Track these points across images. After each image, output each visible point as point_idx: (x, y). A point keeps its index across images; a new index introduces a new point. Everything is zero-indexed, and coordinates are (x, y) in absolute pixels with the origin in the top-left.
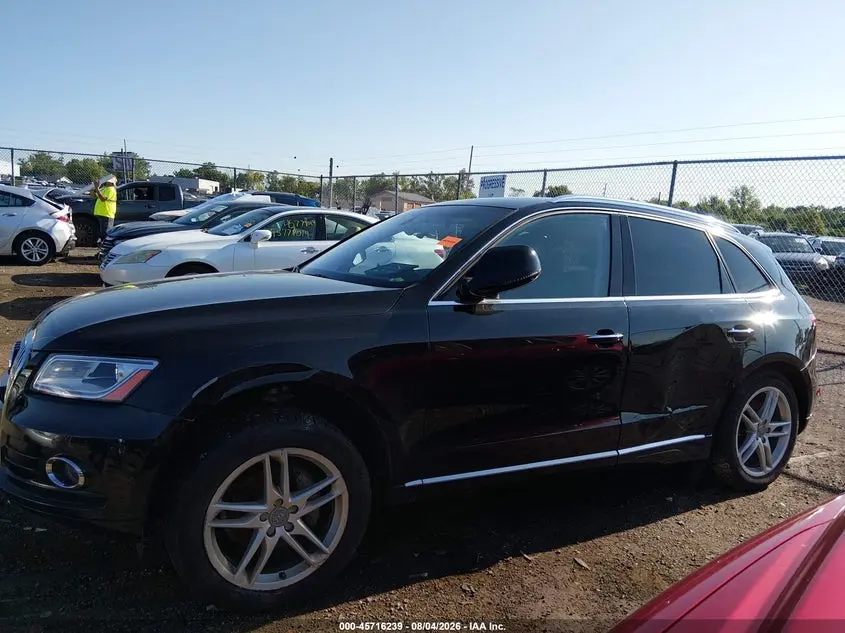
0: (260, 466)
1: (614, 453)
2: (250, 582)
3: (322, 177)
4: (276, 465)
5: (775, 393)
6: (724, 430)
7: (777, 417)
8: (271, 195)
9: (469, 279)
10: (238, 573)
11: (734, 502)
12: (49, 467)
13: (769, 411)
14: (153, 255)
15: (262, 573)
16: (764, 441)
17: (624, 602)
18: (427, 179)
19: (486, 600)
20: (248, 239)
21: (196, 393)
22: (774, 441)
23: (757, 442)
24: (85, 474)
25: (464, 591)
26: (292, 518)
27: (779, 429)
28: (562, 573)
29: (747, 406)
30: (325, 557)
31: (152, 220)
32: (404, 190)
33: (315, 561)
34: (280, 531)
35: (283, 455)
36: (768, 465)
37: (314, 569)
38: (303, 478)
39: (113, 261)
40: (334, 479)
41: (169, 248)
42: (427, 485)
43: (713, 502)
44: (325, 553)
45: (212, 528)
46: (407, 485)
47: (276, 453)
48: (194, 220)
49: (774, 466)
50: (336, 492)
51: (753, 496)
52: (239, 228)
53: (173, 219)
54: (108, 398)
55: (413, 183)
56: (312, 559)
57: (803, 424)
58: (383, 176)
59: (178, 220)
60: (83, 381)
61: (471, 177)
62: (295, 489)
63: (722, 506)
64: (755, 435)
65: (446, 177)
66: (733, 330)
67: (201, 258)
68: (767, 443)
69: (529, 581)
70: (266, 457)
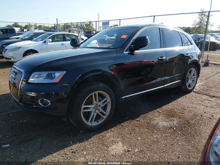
0: (92, 96)
1: (163, 86)
2: (91, 124)
3: (55, 24)
4: (95, 95)
5: (193, 70)
6: (184, 79)
7: (194, 75)
8: (44, 30)
9: (132, 46)
10: (89, 122)
11: (186, 95)
12: (39, 101)
13: (192, 74)
14: (19, 48)
15: (94, 121)
16: (191, 81)
17: (173, 118)
18: (80, 24)
19: (143, 122)
20: (45, 42)
21: (77, 79)
22: (193, 81)
23: (190, 81)
24: (51, 102)
25: (138, 120)
26: (99, 108)
27: (194, 78)
28: (157, 114)
29: (188, 73)
30: (107, 116)
31: (10, 39)
32: (74, 27)
33: (105, 117)
34: (97, 111)
35: (96, 92)
36: (192, 86)
37: (105, 119)
38: (100, 98)
39: (7, 51)
40: (107, 98)
41: (23, 46)
42: (126, 97)
43: (183, 96)
44: (107, 115)
45: (83, 112)
46: (123, 98)
47: (95, 92)
48: (24, 38)
49: (193, 86)
50: (108, 101)
51: (190, 94)
52: (41, 39)
53: (18, 38)
54: (54, 82)
55: (76, 25)
56: (104, 117)
57: (199, 76)
58: (68, 23)
59: (19, 38)
60: (44, 78)
61: (92, 23)
62: (99, 101)
63: (184, 97)
64: (190, 80)
65: (86, 23)
66: (186, 55)
67: (32, 48)
68: (192, 81)
69: (150, 117)
70: (93, 94)
